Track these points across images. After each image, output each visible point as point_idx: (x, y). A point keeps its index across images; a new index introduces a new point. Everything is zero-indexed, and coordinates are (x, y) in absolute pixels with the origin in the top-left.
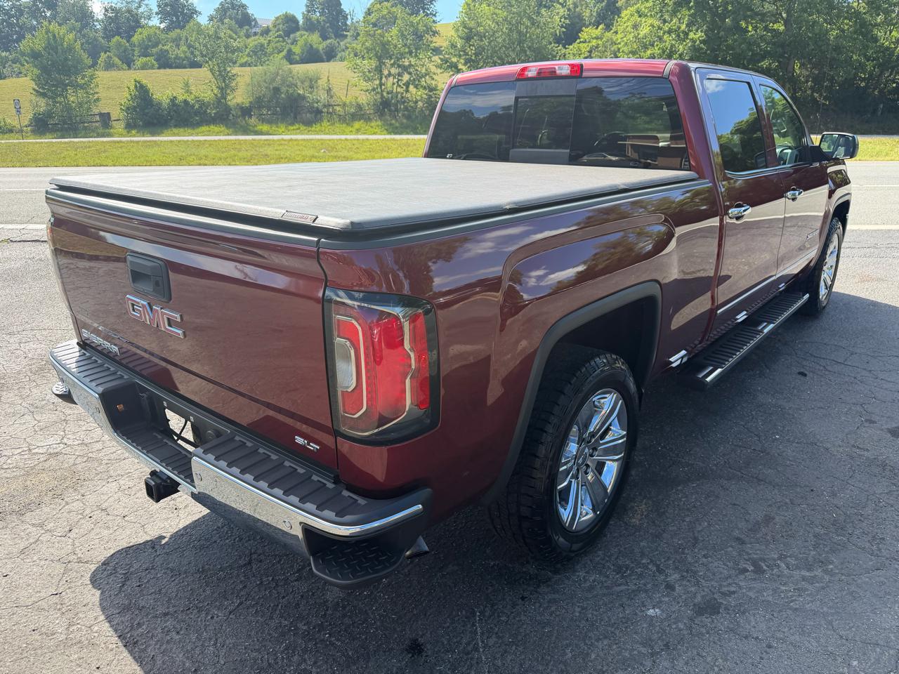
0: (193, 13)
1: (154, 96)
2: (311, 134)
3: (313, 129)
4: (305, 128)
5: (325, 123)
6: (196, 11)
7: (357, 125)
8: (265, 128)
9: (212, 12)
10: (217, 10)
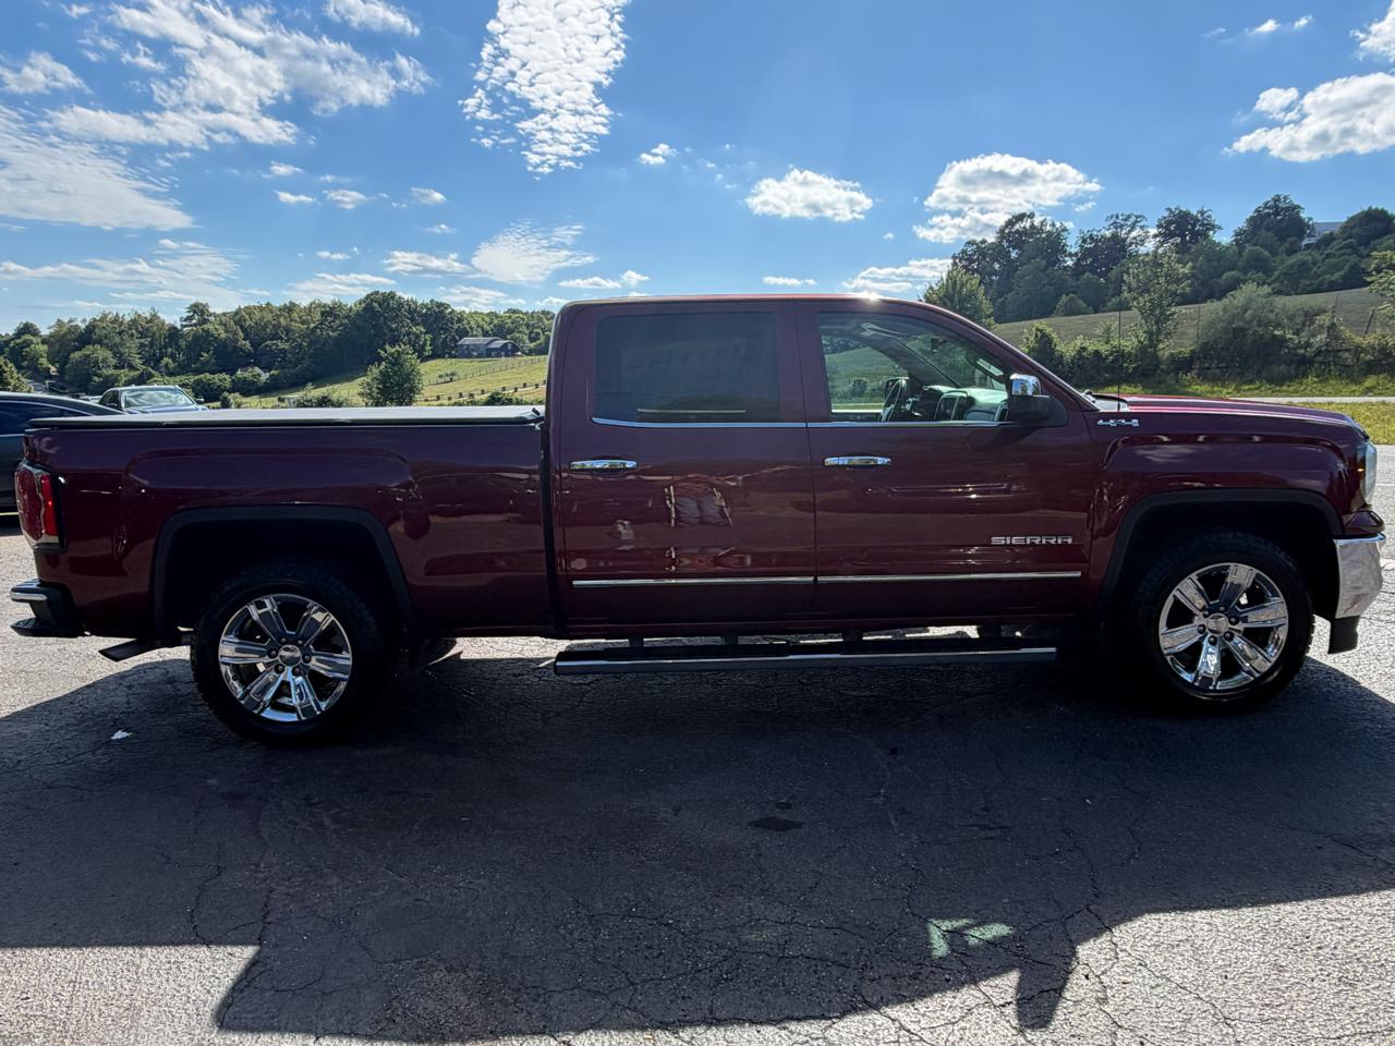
0: (1209, 229)
1: (1057, 348)
2: (1277, 396)
3: (1284, 388)
4: (1268, 386)
5: (1311, 379)
6: (1214, 226)
7: (1370, 381)
8: (1205, 388)
9: (1242, 223)
10: (1251, 220)
